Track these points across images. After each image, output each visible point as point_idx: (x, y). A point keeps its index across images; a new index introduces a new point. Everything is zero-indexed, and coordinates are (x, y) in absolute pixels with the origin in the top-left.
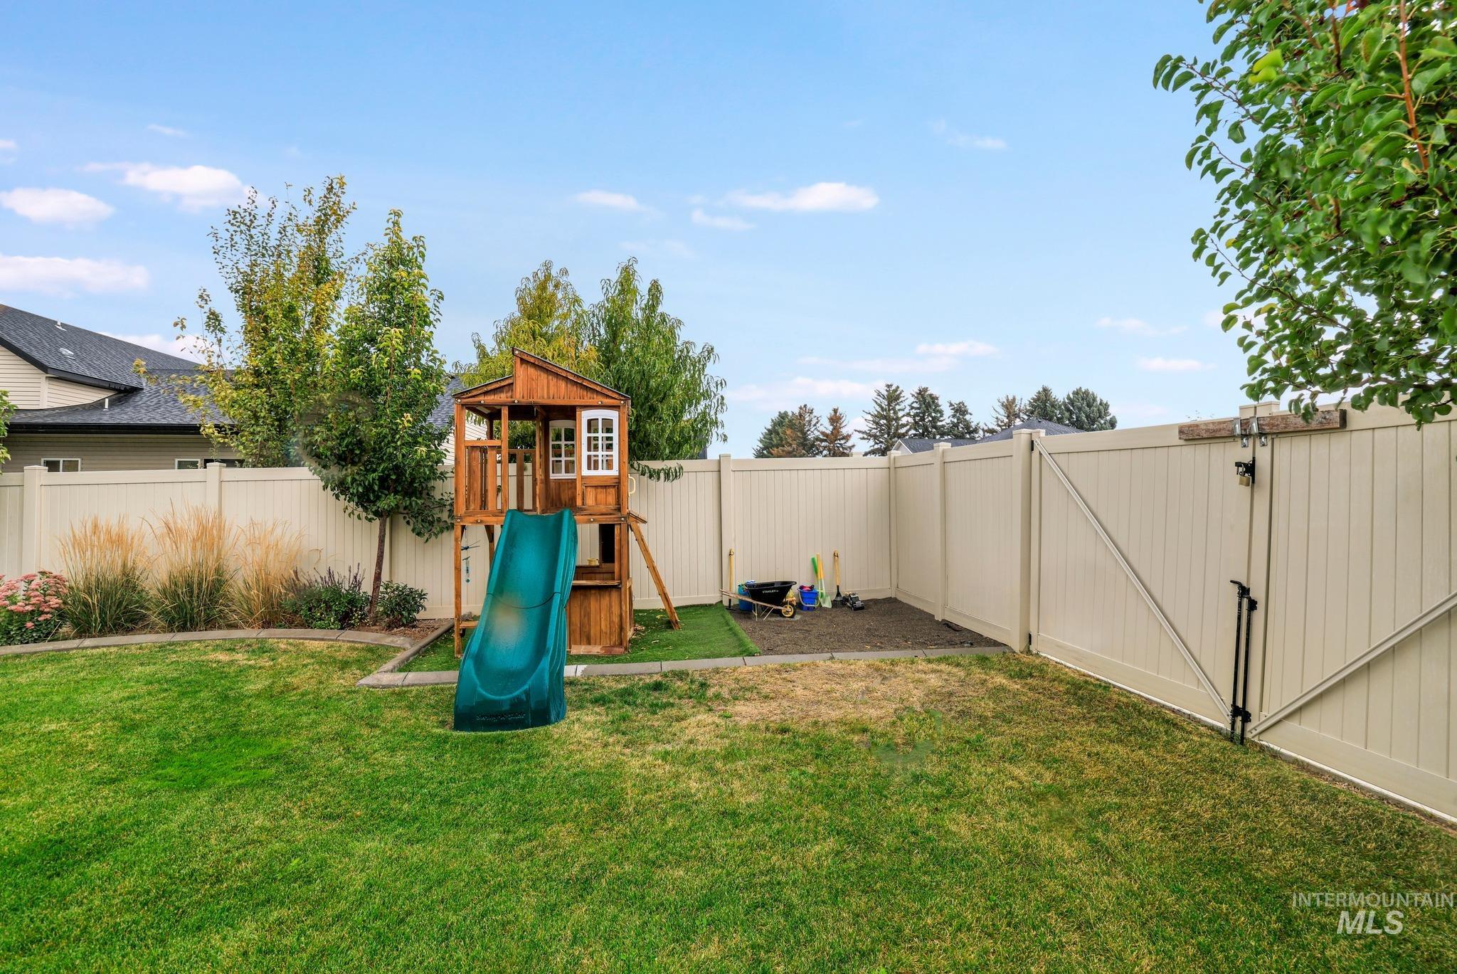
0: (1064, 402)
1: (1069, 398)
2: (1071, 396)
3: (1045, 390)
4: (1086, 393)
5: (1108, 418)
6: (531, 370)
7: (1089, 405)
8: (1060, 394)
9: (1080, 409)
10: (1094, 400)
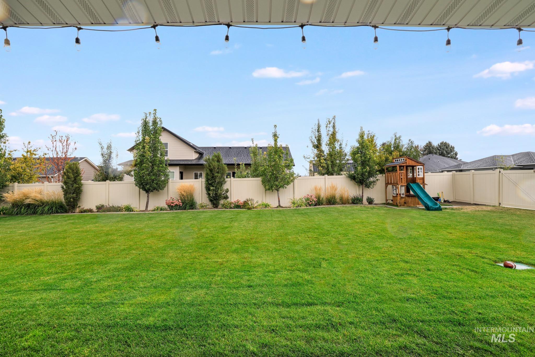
0: (437, 147)
1: (438, 145)
2: (440, 144)
3: (430, 143)
4: (446, 143)
5: (454, 152)
6: (409, 160)
7: (447, 148)
8: (435, 144)
9: (443, 149)
10: (449, 146)
